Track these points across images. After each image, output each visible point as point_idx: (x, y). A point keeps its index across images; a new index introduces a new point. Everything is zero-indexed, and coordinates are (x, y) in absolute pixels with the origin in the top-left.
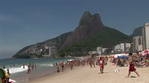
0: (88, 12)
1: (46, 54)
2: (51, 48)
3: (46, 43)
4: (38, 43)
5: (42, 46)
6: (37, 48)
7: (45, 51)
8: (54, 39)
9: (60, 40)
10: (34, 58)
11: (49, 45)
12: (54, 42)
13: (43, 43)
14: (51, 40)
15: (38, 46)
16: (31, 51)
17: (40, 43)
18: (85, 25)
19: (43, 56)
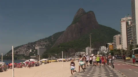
0: (82, 9)
1: (35, 55)
2: (40, 48)
3: (38, 43)
4: (29, 43)
5: (33, 46)
6: (26, 48)
7: (34, 52)
8: (46, 38)
9: (53, 39)
10: (22, 59)
11: (41, 45)
12: (46, 42)
13: (35, 43)
14: (43, 40)
15: (28, 46)
16: (20, 51)
17: (32, 43)
18: (77, 23)
19: (31, 57)
